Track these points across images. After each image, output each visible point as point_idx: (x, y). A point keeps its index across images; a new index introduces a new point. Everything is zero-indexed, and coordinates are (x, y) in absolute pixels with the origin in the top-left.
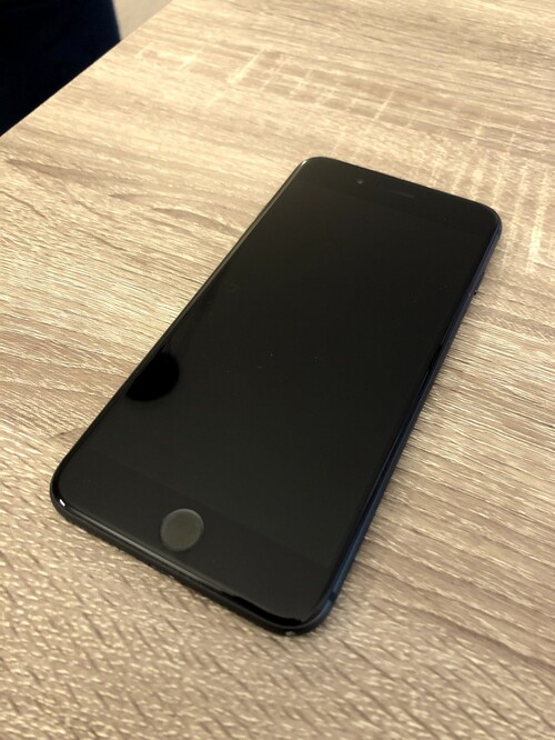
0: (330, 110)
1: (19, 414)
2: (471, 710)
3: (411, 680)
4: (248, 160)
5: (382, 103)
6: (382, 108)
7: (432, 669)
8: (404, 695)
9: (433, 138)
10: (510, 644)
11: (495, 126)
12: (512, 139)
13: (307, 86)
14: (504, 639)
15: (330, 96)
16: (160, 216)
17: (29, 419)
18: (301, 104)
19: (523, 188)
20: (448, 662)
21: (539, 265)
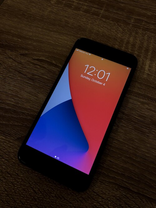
2: (122, 205)
3: (109, 199)
7: (114, 196)
8: (107, 203)
11: (138, 18)
14: (131, 188)
19: (145, 44)
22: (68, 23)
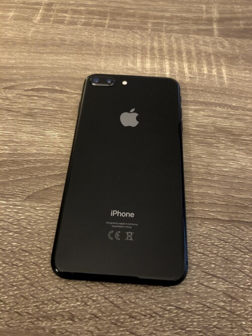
0: (85, 27)
1: (6, 195)
2: (216, 244)
3: (194, 241)
4: (59, 58)
5: (106, 19)
6: (107, 22)
7: (200, 235)
8: (193, 247)
9: (133, 32)
10: (222, 218)
11: (156, 21)
12: (164, 26)
13: (71, 17)
14: (219, 217)
15: (83, 20)
16: (30, 93)
17: (11, 195)
18: (72, 27)
19: (175, 46)
20: (204, 231)
21: (190, 77)
22: (65, 41)
